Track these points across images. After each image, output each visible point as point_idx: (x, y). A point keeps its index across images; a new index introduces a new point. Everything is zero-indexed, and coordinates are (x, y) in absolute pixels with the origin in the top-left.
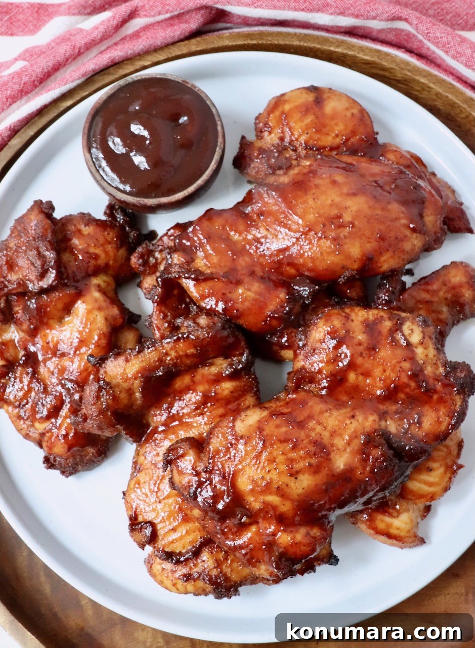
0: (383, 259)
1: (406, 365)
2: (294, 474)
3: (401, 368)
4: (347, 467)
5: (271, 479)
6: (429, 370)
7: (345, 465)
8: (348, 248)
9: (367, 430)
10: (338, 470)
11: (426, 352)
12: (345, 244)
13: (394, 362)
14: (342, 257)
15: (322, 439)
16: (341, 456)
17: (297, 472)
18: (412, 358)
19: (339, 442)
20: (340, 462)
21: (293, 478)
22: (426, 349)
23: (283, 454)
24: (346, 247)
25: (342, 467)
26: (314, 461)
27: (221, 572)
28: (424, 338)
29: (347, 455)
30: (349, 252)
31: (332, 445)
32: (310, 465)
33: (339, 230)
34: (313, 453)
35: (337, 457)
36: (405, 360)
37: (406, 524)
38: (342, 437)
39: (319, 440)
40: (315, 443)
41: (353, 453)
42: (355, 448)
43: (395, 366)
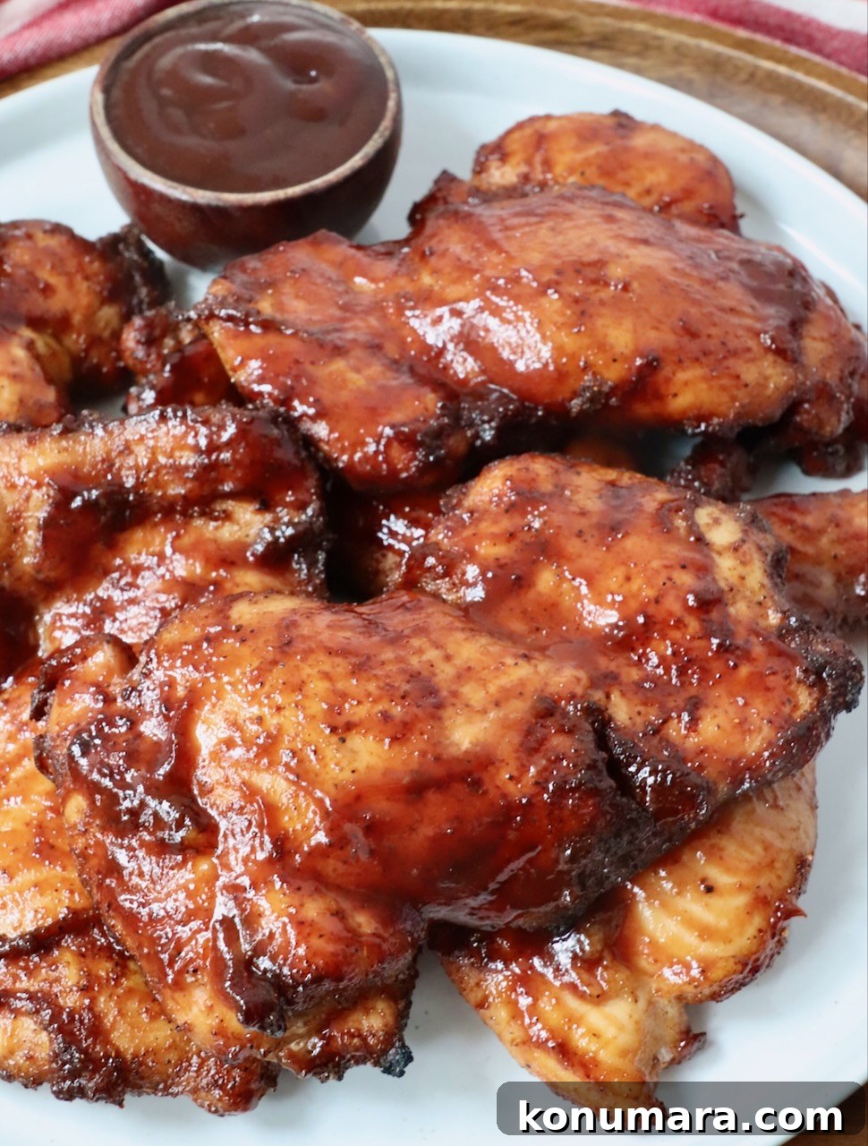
0: (682, 376)
1: (685, 579)
2: (342, 729)
3: (670, 579)
4: (478, 749)
5: (280, 728)
6: (740, 610)
7: (474, 744)
8: (603, 326)
9: (552, 689)
10: (453, 751)
11: (741, 570)
12: (599, 315)
13: (655, 564)
14: (586, 341)
15: (434, 675)
16: (469, 721)
17: (349, 727)
18: (704, 569)
19: (473, 693)
20: (464, 735)
21: (335, 739)
22: (743, 563)
23: (326, 676)
24: (599, 322)
25: (465, 745)
26: (397, 710)
27: (90, 1008)
28: (744, 541)
29: (486, 724)
30: (606, 335)
31: (455, 694)
32: (386, 717)
33: (592, 289)
34: (401, 692)
35: (460, 720)
36: (684, 567)
37: (621, 1028)
38: (484, 685)
39: (425, 673)
40: (414, 676)
41: (505, 725)
42: (512, 716)
43: (657, 572)
